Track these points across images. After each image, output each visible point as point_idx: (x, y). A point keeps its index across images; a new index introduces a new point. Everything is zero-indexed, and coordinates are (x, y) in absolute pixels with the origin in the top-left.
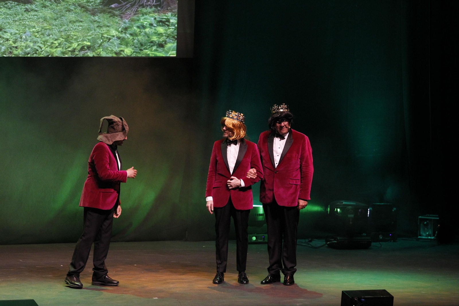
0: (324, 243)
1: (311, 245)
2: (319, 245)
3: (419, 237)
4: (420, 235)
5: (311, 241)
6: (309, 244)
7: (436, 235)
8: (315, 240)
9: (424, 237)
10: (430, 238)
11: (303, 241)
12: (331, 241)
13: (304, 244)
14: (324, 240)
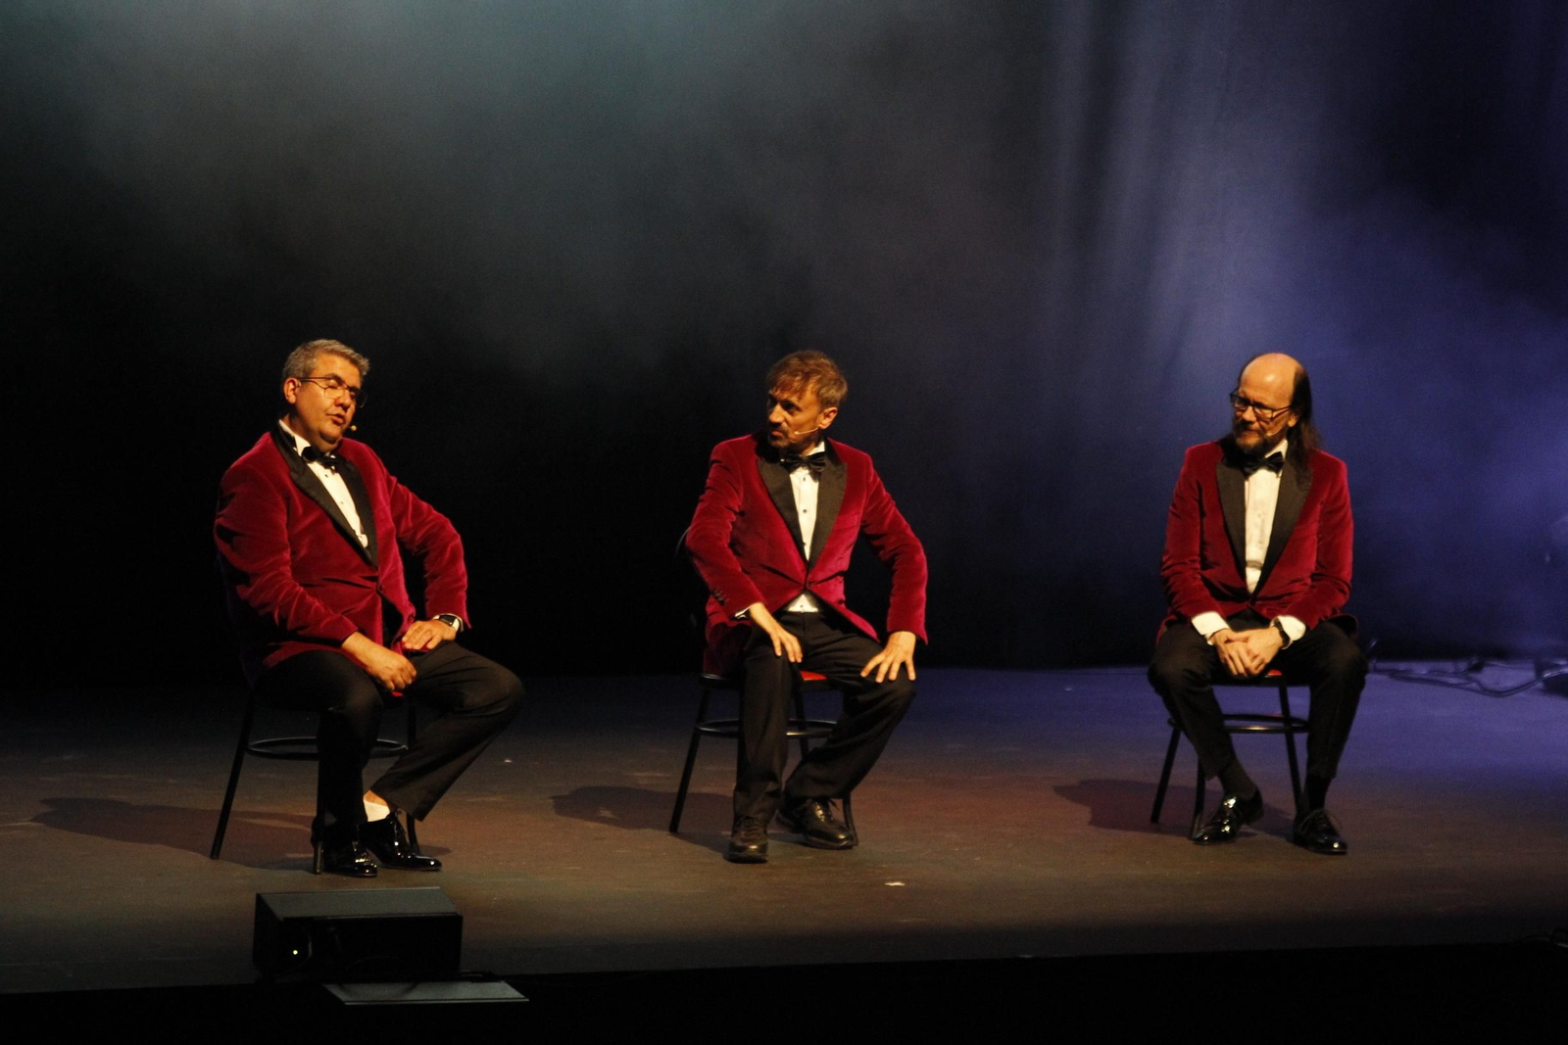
0: (1531, 675)
1: (1479, 683)
2: (1510, 684)
5: (1477, 668)
6: (1470, 680)
8: (1495, 663)
11: (1449, 666)
12: (1558, 666)
13: (1453, 681)
14: (1531, 665)
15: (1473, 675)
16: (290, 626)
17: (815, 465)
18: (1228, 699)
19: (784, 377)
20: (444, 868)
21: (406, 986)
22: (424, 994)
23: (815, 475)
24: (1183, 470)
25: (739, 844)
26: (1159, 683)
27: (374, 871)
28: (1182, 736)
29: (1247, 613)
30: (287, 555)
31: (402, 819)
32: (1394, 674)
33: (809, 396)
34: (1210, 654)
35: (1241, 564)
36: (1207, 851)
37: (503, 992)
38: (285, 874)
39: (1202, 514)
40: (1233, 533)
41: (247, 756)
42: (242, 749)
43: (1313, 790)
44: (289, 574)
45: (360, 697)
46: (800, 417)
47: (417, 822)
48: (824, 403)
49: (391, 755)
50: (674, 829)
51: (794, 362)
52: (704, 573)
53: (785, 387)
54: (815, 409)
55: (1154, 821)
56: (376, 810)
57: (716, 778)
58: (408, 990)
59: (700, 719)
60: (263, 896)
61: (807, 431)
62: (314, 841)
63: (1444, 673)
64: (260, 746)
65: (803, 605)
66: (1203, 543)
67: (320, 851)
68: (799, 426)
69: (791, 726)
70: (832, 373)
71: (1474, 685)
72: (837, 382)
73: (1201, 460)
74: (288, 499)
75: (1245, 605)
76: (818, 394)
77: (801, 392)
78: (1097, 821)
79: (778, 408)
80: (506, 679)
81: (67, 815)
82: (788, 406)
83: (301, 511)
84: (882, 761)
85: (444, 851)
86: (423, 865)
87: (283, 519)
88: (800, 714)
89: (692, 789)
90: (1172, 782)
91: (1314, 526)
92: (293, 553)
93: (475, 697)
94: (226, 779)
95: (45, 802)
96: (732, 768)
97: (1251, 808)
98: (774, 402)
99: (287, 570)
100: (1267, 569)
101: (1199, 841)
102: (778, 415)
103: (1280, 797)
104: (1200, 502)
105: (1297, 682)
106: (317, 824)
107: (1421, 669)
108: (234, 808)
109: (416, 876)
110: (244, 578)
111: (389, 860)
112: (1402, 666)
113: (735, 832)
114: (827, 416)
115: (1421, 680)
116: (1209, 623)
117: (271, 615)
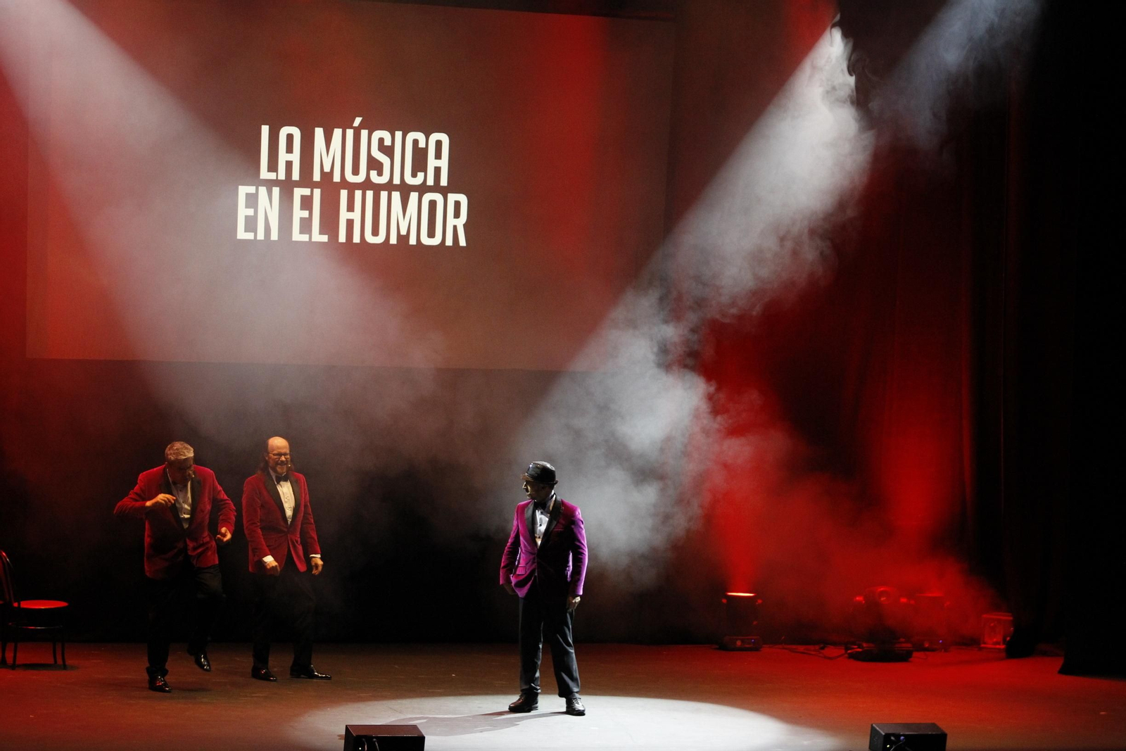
0: (843, 652)
1: (823, 654)
2: (836, 654)
3: (983, 645)
4: (984, 643)
5: (823, 648)
6: (820, 653)
7: (1007, 643)
9: (989, 646)
10: (998, 646)
11: (812, 647)
12: (853, 649)
13: (813, 653)
14: (844, 647)
15: (822, 651)
32: (790, 650)
63: (810, 650)
71: (821, 655)
107: (801, 648)
112: (794, 647)
115: (800, 652)
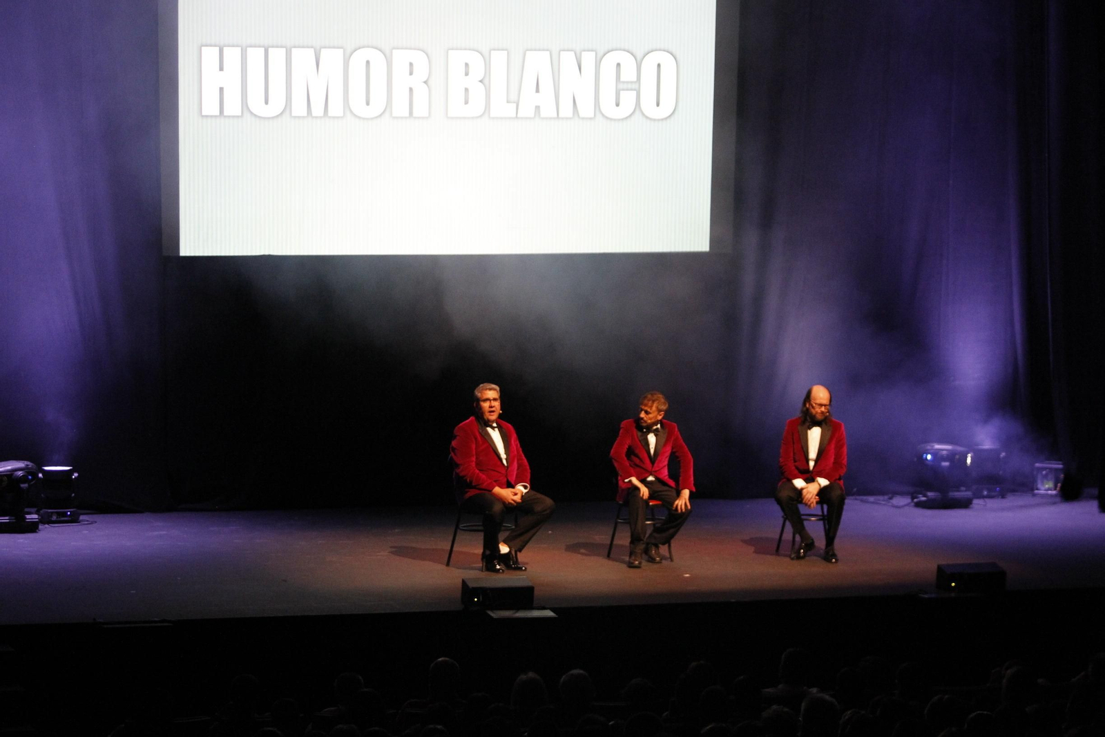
0: (910, 501)
1: (891, 504)
2: (902, 504)
3: (1036, 492)
4: (1037, 489)
5: (891, 498)
6: (889, 502)
7: (1058, 489)
8: (897, 497)
9: (1042, 492)
10: (1050, 492)
11: (881, 498)
12: (919, 498)
13: (882, 502)
14: (910, 497)
15: (891, 501)
16: (473, 484)
17: (656, 432)
18: (802, 509)
19: (646, 402)
20: (528, 570)
21: (514, 611)
22: (521, 614)
23: (656, 435)
24: (786, 428)
25: (632, 561)
26: (779, 502)
27: (503, 571)
28: (788, 523)
29: (810, 479)
30: (474, 459)
31: (513, 553)
32: (862, 501)
33: (654, 408)
34: (799, 492)
35: (807, 460)
36: (795, 562)
37: (549, 613)
38: (471, 572)
39: (793, 443)
40: (805, 449)
41: (459, 530)
42: (457, 527)
43: (830, 539)
44: (474, 466)
45: (498, 507)
46: (651, 416)
47: (518, 553)
48: (659, 411)
49: (508, 530)
50: (608, 556)
51: (649, 396)
52: (616, 465)
53: (646, 405)
54: (656, 413)
55: (777, 551)
56: (504, 549)
57: (623, 539)
58: (514, 613)
59: (618, 517)
60: (466, 581)
61: (653, 421)
62: (482, 559)
63: (879, 500)
64: (464, 527)
65: (651, 478)
66: (794, 454)
67: (484, 564)
68: (650, 419)
69: (648, 520)
70: (663, 400)
72: (664, 404)
73: (794, 424)
74: (476, 439)
75: (808, 475)
76: (657, 408)
77: (651, 407)
78: (755, 552)
79: (643, 412)
80: (548, 502)
81: (400, 552)
82: (647, 413)
83: (481, 443)
84: (682, 531)
85: (527, 564)
86: (520, 569)
87: (474, 446)
88: (653, 515)
89: (615, 542)
90: (783, 538)
91: (833, 446)
92: (477, 458)
93: (538, 508)
94: (451, 538)
95: (391, 547)
96: (629, 534)
97: (810, 546)
98: (642, 410)
99: (473, 464)
100: (817, 461)
101: (792, 559)
102: (643, 415)
103: (820, 543)
104: (793, 439)
105: (825, 503)
106: (484, 553)
107: (871, 499)
108: (454, 549)
109: (518, 572)
110: (457, 465)
111: (509, 567)
112: (865, 498)
113: (630, 556)
114: (660, 415)
115: (873, 503)
116: (799, 483)
117: (466, 480)
